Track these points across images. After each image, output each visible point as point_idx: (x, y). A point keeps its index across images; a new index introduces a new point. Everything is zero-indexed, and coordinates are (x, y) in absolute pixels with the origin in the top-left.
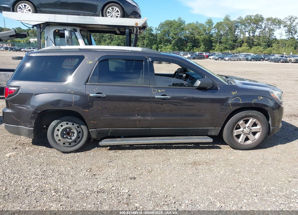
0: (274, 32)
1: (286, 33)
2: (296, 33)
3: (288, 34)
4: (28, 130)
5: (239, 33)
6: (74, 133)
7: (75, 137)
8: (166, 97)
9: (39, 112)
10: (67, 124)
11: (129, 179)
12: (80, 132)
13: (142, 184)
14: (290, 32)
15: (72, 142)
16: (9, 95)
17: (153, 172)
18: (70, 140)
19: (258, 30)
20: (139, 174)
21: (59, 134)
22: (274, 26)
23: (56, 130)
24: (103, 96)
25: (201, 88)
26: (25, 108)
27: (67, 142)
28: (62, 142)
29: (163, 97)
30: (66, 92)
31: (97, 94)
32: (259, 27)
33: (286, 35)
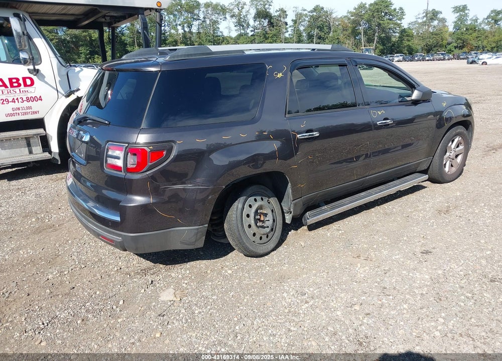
0: (219, 26)
1: (235, 26)
2: (248, 27)
3: (238, 27)
4: (196, 231)
5: (167, 27)
6: (266, 215)
7: (271, 221)
8: (388, 121)
9: (224, 187)
10: (255, 200)
11: (424, 255)
12: (272, 211)
13: (452, 254)
14: (240, 25)
15: (269, 232)
16: (150, 164)
17: (429, 238)
18: (268, 230)
19: (196, 23)
20: (423, 245)
21: (252, 223)
22: (216, 15)
23: (246, 216)
24: (316, 134)
25: (415, 102)
26: (189, 186)
27: (264, 234)
28: (258, 236)
29: (385, 123)
30: (261, 137)
31: (306, 133)
32: (195, 17)
33: (236, 30)
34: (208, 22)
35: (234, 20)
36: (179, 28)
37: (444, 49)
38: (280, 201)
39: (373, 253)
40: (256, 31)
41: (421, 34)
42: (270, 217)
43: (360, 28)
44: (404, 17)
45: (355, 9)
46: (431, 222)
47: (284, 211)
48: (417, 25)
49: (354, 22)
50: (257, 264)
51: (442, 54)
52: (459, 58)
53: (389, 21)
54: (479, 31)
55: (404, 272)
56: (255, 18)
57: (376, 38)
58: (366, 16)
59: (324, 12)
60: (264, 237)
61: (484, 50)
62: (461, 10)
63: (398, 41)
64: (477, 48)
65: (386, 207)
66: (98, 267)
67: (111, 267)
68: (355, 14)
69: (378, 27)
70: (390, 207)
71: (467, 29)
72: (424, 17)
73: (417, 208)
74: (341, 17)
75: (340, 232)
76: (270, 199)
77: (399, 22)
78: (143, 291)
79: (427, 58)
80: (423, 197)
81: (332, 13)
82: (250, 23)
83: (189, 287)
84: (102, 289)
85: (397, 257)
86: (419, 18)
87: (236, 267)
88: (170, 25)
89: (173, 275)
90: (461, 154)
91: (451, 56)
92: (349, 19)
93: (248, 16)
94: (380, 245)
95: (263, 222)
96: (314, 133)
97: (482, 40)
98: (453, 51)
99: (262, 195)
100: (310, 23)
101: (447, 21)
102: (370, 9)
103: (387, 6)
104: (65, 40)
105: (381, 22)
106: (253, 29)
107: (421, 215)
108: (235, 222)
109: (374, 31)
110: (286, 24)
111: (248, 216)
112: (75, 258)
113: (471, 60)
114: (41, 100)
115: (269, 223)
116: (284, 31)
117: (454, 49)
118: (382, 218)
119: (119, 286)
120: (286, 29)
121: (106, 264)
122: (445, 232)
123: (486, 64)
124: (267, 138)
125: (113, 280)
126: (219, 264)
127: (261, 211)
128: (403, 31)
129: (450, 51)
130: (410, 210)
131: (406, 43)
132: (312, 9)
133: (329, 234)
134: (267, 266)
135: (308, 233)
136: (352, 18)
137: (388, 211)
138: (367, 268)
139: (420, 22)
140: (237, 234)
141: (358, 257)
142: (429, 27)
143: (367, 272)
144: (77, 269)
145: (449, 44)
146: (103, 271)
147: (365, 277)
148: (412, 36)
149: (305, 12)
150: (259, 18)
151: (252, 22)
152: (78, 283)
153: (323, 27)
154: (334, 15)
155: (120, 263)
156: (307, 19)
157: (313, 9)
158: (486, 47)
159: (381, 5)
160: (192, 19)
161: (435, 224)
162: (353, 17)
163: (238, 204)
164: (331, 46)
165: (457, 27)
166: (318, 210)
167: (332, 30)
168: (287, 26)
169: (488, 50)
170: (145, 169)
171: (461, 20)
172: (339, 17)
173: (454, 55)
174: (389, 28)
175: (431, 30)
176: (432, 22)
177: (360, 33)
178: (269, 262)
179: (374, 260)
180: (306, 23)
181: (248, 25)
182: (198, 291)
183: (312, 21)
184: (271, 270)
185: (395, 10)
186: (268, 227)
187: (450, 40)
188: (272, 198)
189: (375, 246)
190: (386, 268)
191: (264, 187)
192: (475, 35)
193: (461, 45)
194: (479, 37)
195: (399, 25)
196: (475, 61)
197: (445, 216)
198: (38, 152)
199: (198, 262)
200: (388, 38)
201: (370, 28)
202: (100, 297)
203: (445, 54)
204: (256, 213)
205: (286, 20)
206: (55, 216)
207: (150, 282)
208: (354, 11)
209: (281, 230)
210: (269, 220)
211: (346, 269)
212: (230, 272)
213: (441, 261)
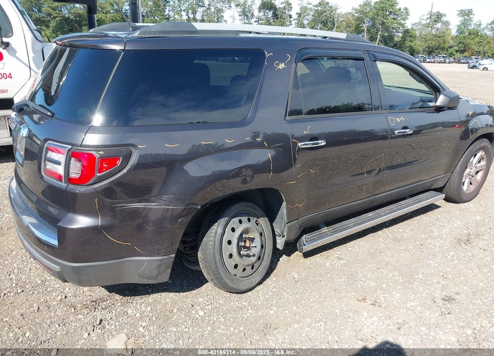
0: (224, 15)
1: (240, 16)
2: (252, 17)
3: (242, 17)
4: (159, 263)
5: (171, 12)
6: (252, 240)
7: (259, 247)
8: (407, 130)
9: (199, 207)
10: (240, 222)
11: (447, 302)
12: (261, 234)
13: (481, 303)
14: (245, 15)
15: (256, 262)
16: (99, 175)
17: (450, 277)
18: (253, 259)
19: (200, 10)
20: (443, 288)
21: (234, 251)
22: (222, 3)
23: (226, 243)
24: (322, 143)
25: (439, 109)
26: (152, 205)
27: (248, 265)
28: (240, 268)
29: (404, 132)
30: (252, 145)
31: (310, 141)
32: (200, 4)
33: (240, 20)
34: (213, 10)
35: (239, 9)
36: (184, 13)
37: (445, 52)
38: (272, 220)
39: (382, 295)
40: (260, 21)
41: (424, 35)
42: (257, 243)
43: (364, 25)
44: (408, 17)
45: (360, 6)
46: (451, 254)
47: (276, 233)
48: (420, 26)
49: (358, 19)
50: (237, 303)
51: (443, 57)
52: (459, 62)
53: (393, 20)
54: (481, 36)
55: (423, 329)
56: (260, 9)
57: (379, 37)
58: (371, 14)
59: (329, 7)
60: (249, 269)
61: (485, 55)
62: (466, 14)
63: (400, 41)
64: (478, 53)
65: (396, 230)
66: (38, 293)
67: (54, 294)
68: (359, 11)
69: (382, 26)
70: (400, 231)
71: (469, 34)
72: (428, 19)
73: (431, 234)
74: (346, 14)
75: (342, 262)
76: (259, 220)
77: (403, 22)
78: (86, 335)
79: (428, 60)
80: (438, 220)
81: (337, 8)
82: (254, 13)
83: (146, 333)
84: (34, 329)
85: (413, 304)
86: (423, 19)
87: (210, 306)
88: (174, 9)
89: (130, 311)
90: (481, 170)
91: (452, 59)
92: (354, 16)
93: (253, 7)
94: (390, 284)
95: (249, 248)
96: (320, 142)
97: (484, 45)
98: (454, 55)
99: (249, 215)
100: (314, 17)
101: (451, 24)
102: (375, 8)
103: (392, 6)
104: (68, 18)
105: (385, 21)
106: (257, 20)
107: (437, 244)
108: (211, 251)
109: (378, 30)
110: (291, 17)
111: (229, 242)
112: (14, 277)
113: (472, 65)
114: (11, 77)
115: (256, 251)
116: (288, 23)
117: (455, 53)
118: (391, 245)
119: (57, 326)
120: (290, 22)
121: (49, 289)
122: (469, 271)
123: (487, 70)
124: (260, 146)
125: (52, 314)
126: (189, 300)
127: (247, 236)
128: (406, 32)
129: (451, 55)
130: (423, 236)
131: (408, 44)
132: (317, 3)
133: (328, 264)
134: (249, 308)
135: (303, 260)
136: (356, 15)
137: (398, 236)
138: (375, 319)
139: (423, 23)
140: (214, 266)
141: (363, 300)
142: (432, 29)
143: (375, 324)
144: (12, 294)
145: (451, 47)
146: (42, 300)
147: (373, 332)
148: (415, 37)
149: (310, 6)
150: (264, 8)
151: (256, 13)
152: (6, 317)
153: (327, 23)
154: (338, 11)
155: (67, 289)
156: (311, 13)
157: (319, 3)
158: (487, 53)
159: (386, 4)
160: (197, 6)
161: (455, 258)
162: (358, 14)
163: (216, 229)
164: (346, 34)
165: (460, 31)
166: (317, 233)
167: (336, 26)
168: (291, 19)
169: (489, 56)
170: (91, 181)
171: (465, 24)
172: (344, 13)
173: (454, 59)
174: (393, 28)
175: (434, 32)
176: (436, 24)
177: (363, 31)
178: (253, 301)
179: (384, 306)
180: (310, 17)
181: (253, 15)
182: (157, 340)
183: (316, 15)
184: (254, 315)
185: (400, 9)
186: (254, 255)
187: (452, 43)
188: (262, 218)
189: (384, 286)
190: (400, 321)
191: (252, 204)
192: (477, 39)
193: (462, 49)
194: (481, 42)
195: (403, 25)
196: (476, 66)
197: (466, 247)
198: (5, 136)
199: (164, 294)
200: (391, 38)
201: (373, 25)
202: (29, 342)
203: (446, 57)
204: (241, 238)
205: (291, 13)
206: (7, 215)
207: (98, 322)
208: (359, 8)
209: (270, 257)
210: (256, 247)
211: (349, 318)
212: (201, 313)
213: (469, 315)
